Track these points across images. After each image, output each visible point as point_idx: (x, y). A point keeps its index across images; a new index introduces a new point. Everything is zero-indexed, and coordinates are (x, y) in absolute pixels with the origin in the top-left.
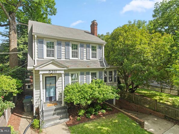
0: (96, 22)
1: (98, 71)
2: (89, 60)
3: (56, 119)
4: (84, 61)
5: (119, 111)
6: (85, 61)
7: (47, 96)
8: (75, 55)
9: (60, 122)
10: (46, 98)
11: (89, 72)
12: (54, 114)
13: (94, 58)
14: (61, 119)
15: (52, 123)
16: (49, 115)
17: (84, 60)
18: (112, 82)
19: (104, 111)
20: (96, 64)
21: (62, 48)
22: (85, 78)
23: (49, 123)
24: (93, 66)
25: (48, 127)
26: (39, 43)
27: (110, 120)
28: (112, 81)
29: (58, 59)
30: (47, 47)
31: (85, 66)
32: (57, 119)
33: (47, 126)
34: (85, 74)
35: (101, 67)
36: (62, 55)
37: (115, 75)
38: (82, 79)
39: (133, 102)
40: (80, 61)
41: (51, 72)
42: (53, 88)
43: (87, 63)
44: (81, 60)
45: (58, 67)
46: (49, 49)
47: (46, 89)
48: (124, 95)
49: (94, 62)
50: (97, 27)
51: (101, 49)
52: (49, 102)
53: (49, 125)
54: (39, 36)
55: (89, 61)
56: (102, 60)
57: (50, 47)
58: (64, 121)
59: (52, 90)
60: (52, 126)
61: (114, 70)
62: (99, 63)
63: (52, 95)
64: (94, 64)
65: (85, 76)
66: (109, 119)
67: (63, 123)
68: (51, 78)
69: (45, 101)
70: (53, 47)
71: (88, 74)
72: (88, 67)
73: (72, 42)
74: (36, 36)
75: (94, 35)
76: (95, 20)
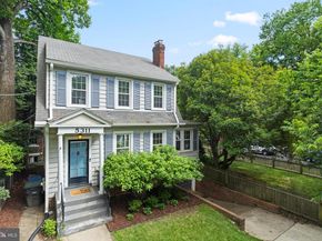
0: (163, 43)
1: (166, 131)
2: (150, 111)
3: (88, 218)
4: (140, 112)
5: (202, 202)
6: (143, 113)
7: (71, 176)
8: (124, 101)
9: (95, 224)
10: (70, 180)
11: (149, 133)
13: (158, 107)
15: (81, 225)
18: (189, 150)
19: (176, 202)
20: (162, 119)
21: (101, 88)
22: (142, 143)
23: (74, 226)
24: (156, 121)
25: (73, 233)
26: (58, 79)
29: (92, 107)
30: (74, 85)
31: (142, 122)
33: (70, 232)
34: (142, 135)
35: (171, 124)
36: (101, 100)
39: (226, 186)
40: (133, 113)
41: (80, 131)
43: (146, 117)
44: (135, 110)
46: (76, 90)
49: (159, 114)
51: (170, 92)
53: (75, 229)
56: (172, 111)
57: (79, 86)
58: (104, 222)
61: (192, 128)
62: (168, 116)
63: (80, 173)
64: (159, 119)
65: (142, 140)
67: (100, 225)
70: (84, 86)
71: (147, 135)
72: (148, 122)
73: (120, 78)
74: (52, 65)
75: (159, 66)
76: (161, 41)
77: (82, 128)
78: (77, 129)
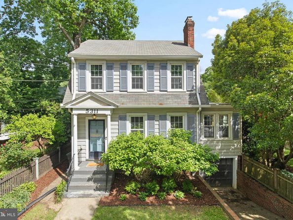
0: (192, 19)
1: (186, 114)
2: (166, 93)
3: (89, 188)
4: (154, 94)
5: (217, 203)
6: (157, 94)
7: (91, 150)
8: (138, 84)
9: (91, 194)
10: (90, 153)
11: (165, 116)
12: (89, 180)
13: (177, 88)
14: (97, 189)
15: (81, 192)
16: (81, 180)
17: (155, 92)
18: (226, 138)
19: (181, 195)
20: (179, 100)
21: (115, 73)
22: (157, 127)
23: (76, 191)
24: (171, 104)
25: (73, 197)
26: (80, 69)
27: (181, 216)
28: (226, 135)
29: (107, 91)
30: (92, 73)
31: (154, 104)
32: (91, 189)
33: (71, 196)
34: (157, 117)
35: (190, 106)
36: (115, 85)
37: (235, 124)
38: (151, 127)
39: (275, 192)
40: (147, 95)
41: (90, 112)
42: (101, 139)
43: (161, 99)
44: (148, 93)
45: (101, 104)
46: (95, 77)
47: (89, 139)
48: (255, 170)
49: (176, 96)
50: (193, 30)
51: (192, 70)
52: (94, 159)
53: (75, 195)
54: (78, 57)
55: (166, 95)
56: (194, 92)
57: (97, 73)
58: (100, 195)
59: (99, 142)
60: (78, 197)
61: (232, 112)
62: (187, 97)
63: (99, 149)
64: (175, 100)
65: (157, 123)
66: (179, 214)
67: (97, 197)
68: (97, 122)
69: (87, 158)
70: (101, 73)
71: (163, 118)
72: (161, 104)
73: (132, 62)
74: (73, 59)
75: (187, 46)
76: (190, 17)
77: (92, 109)
78: (87, 110)
